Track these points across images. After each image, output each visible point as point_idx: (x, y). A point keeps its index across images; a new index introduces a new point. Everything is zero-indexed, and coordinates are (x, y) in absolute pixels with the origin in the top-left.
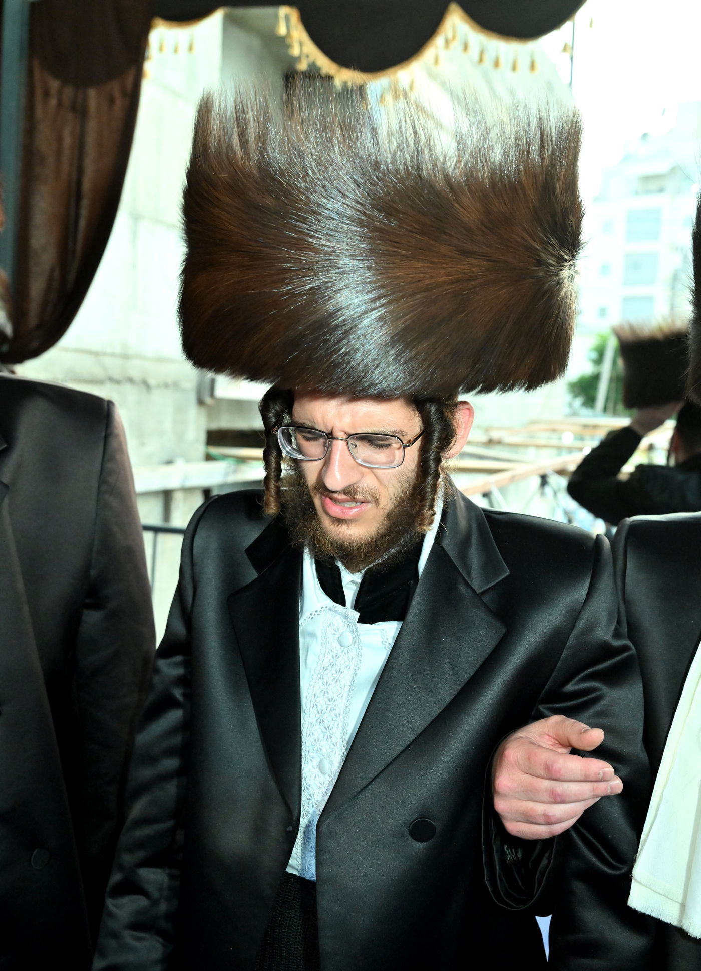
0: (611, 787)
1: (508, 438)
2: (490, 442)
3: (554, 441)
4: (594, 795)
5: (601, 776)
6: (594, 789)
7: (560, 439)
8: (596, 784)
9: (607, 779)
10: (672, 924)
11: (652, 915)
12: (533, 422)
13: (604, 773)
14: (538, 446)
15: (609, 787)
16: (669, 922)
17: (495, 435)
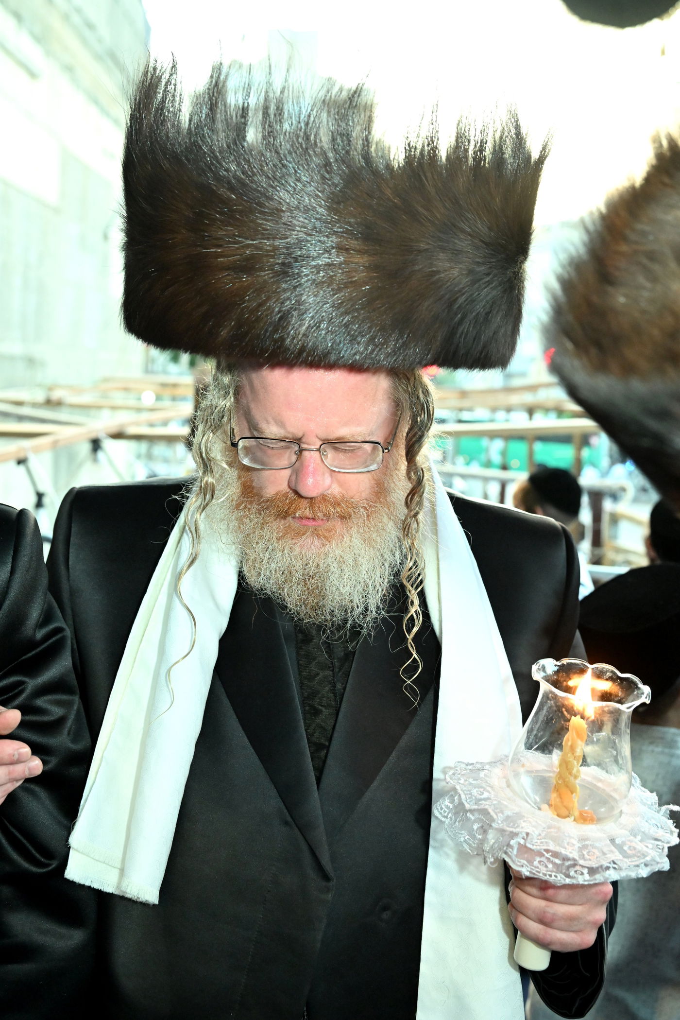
0: (29, 769)
1: (71, 398)
2: (49, 403)
3: (132, 402)
4: (10, 779)
5: (16, 757)
6: (9, 773)
7: (139, 399)
8: (11, 767)
9: (23, 760)
10: (114, 893)
11: (92, 887)
12: (106, 380)
13: (19, 754)
14: (114, 408)
15: (27, 769)
16: (111, 892)
17: (56, 395)
